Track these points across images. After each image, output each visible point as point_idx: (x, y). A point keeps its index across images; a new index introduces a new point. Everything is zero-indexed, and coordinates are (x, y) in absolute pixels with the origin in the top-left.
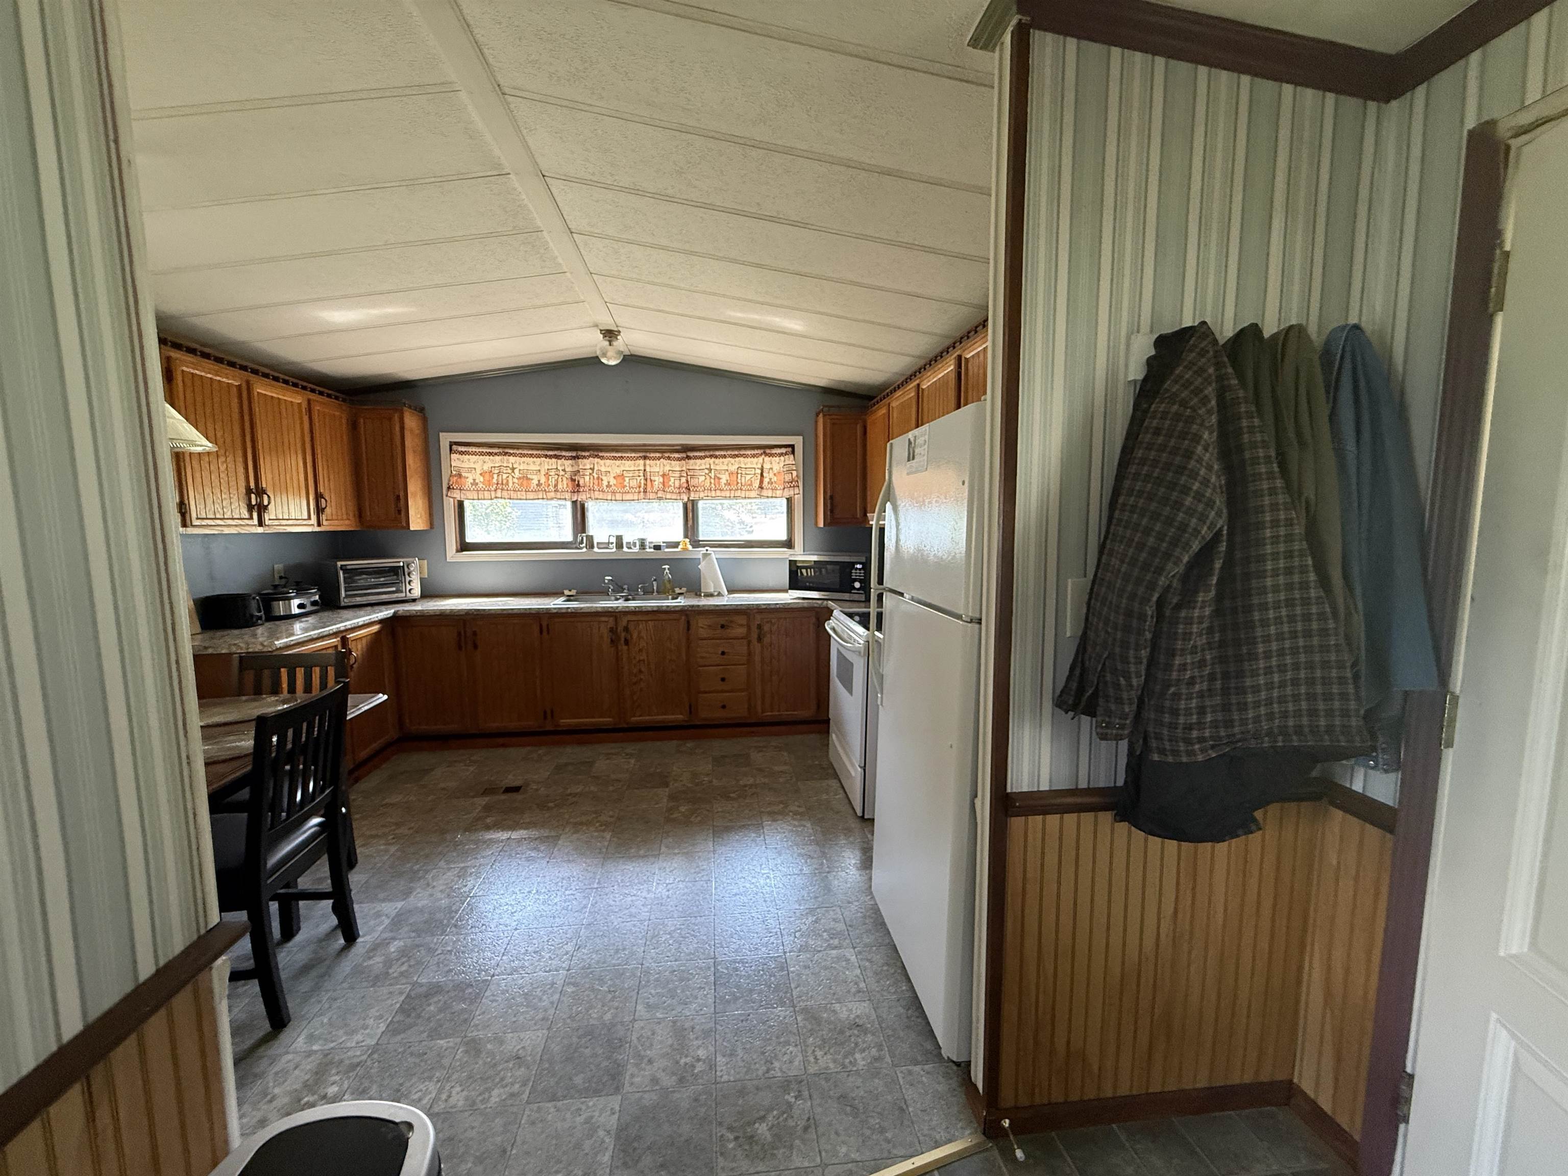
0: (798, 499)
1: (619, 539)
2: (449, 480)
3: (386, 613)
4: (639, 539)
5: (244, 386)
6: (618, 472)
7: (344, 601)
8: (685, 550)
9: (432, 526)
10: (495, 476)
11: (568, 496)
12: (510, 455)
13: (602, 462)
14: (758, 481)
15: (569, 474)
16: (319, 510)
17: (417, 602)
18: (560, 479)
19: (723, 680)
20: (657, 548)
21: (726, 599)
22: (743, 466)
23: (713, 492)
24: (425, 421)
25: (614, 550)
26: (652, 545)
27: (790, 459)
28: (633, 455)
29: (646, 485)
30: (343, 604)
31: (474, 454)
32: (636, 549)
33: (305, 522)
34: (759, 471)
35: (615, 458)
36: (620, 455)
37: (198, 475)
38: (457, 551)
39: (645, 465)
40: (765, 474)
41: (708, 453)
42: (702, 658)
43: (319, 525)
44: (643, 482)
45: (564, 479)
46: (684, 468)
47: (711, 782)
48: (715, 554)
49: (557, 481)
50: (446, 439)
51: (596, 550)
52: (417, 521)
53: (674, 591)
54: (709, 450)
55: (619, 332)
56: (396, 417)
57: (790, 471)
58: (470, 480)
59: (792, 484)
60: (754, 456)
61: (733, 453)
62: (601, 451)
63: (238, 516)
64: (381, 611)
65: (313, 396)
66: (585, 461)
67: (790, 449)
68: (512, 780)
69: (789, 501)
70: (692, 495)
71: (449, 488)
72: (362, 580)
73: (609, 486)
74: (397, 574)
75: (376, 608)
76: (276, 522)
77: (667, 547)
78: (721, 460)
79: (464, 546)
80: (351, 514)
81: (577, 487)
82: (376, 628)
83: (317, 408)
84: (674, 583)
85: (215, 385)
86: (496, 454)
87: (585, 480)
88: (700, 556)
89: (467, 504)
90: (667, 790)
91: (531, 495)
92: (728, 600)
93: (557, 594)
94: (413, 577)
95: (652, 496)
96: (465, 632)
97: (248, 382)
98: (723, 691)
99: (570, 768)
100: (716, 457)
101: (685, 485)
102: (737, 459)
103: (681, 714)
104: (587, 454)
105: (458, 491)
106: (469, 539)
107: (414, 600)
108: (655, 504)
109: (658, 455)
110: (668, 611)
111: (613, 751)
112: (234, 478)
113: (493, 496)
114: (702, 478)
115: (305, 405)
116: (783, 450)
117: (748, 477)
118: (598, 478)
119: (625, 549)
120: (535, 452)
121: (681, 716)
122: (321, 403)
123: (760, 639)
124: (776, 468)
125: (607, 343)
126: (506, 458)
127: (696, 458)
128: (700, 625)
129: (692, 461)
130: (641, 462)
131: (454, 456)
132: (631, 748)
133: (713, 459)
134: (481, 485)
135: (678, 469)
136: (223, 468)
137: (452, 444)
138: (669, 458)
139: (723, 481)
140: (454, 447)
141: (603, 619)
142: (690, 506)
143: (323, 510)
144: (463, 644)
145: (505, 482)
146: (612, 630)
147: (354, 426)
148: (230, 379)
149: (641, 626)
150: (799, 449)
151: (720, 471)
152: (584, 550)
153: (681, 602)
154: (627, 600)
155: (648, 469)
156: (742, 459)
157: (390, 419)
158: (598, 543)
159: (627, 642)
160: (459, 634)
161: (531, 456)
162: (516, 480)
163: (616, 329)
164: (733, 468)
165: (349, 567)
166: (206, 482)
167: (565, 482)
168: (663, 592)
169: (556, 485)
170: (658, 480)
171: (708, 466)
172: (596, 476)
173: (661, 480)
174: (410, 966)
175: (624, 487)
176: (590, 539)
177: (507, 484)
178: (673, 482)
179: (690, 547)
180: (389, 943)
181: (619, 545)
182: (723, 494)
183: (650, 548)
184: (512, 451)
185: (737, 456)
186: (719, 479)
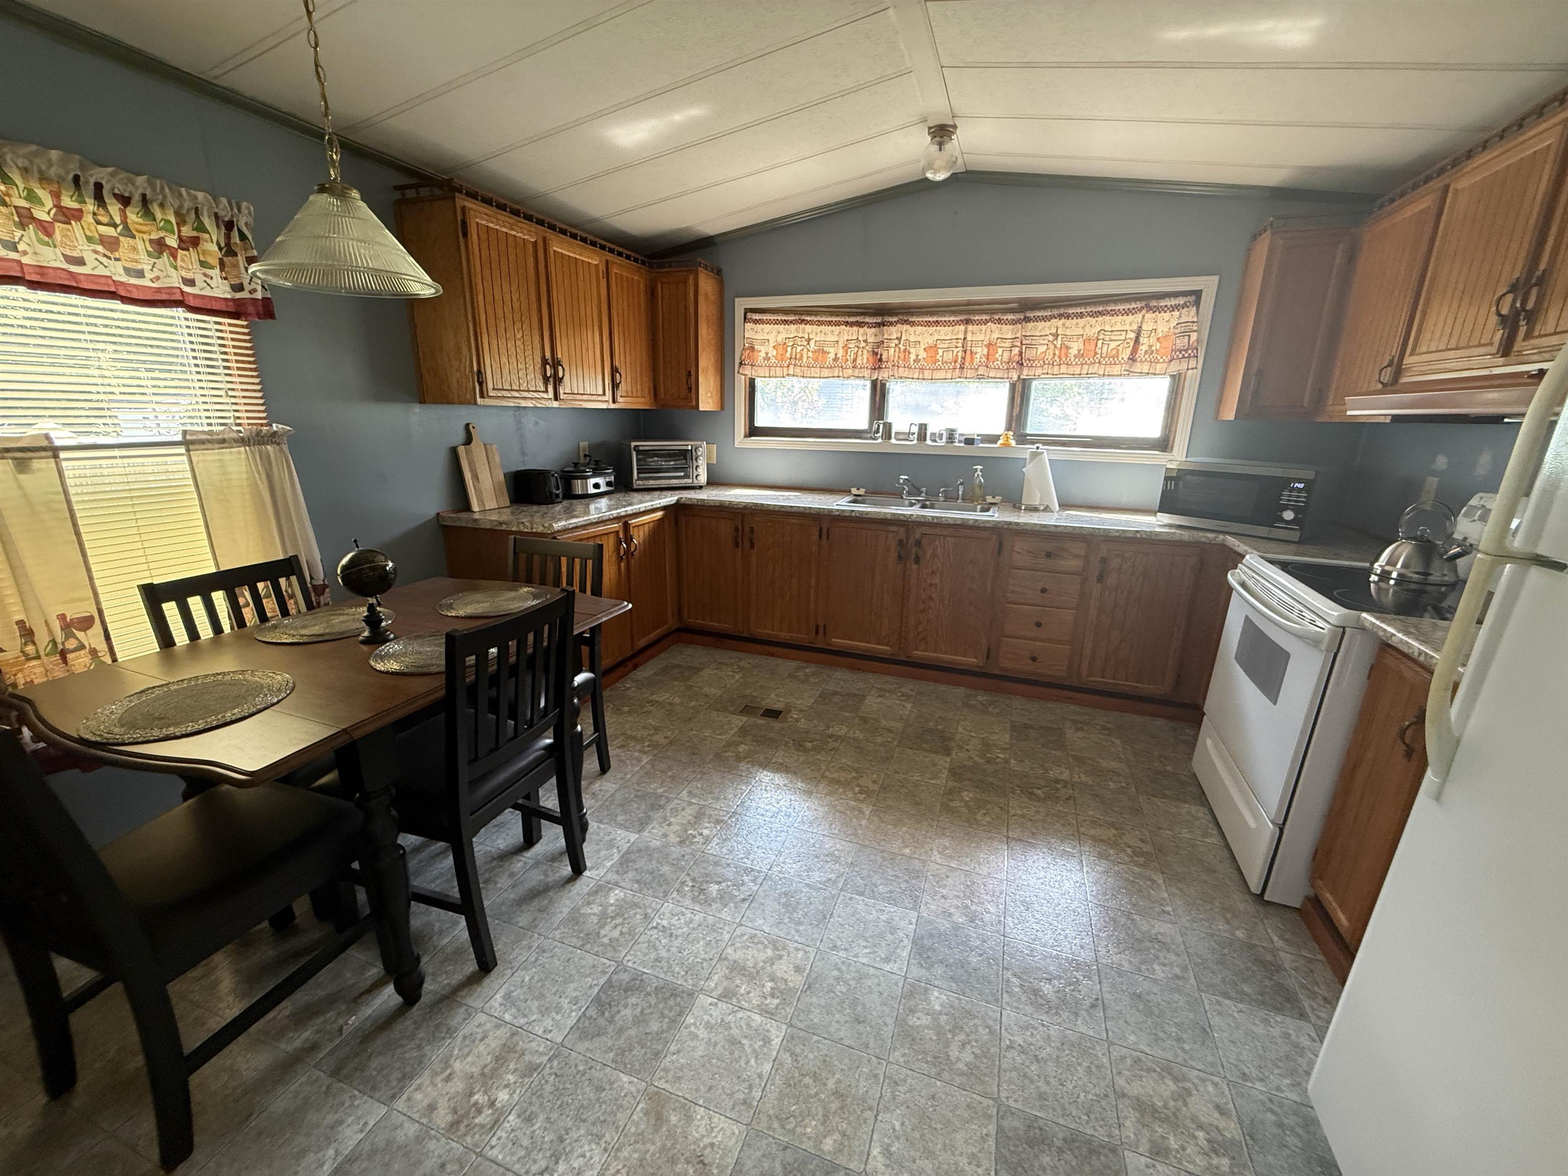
0: (1193, 378)
1: (923, 428)
2: (742, 355)
3: (669, 499)
4: (947, 430)
5: (540, 243)
6: (931, 342)
7: (637, 484)
8: (1006, 445)
9: (722, 408)
10: (789, 349)
11: (867, 373)
12: (807, 322)
13: (911, 329)
14: (1129, 351)
15: (870, 345)
16: (615, 386)
17: (703, 490)
18: (860, 353)
19: (1039, 625)
20: (969, 441)
21: (1056, 515)
22: (1108, 328)
23: (1056, 368)
24: (721, 284)
25: (915, 442)
26: (963, 438)
27: (1189, 314)
28: (952, 319)
29: (964, 358)
30: (635, 487)
31: (769, 322)
32: (942, 443)
33: (600, 398)
34: (1132, 335)
35: (928, 324)
36: (935, 319)
37: (494, 342)
38: (746, 436)
39: (966, 332)
40: (1141, 340)
41: (1056, 312)
42: (1013, 592)
43: (614, 402)
44: (960, 354)
45: (865, 352)
46: (1019, 335)
47: (1007, 762)
48: (1048, 454)
49: (856, 354)
50: (741, 304)
51: (893, 441)
52: (707, 401)
53: (985, 500)
54: (1059, 307)
55: (955, 127)
56: (691, 278)
57: (1186, 334)
58: (763, 354)
59: (1186, 353)
60: (1127, 313)
61: (1095, 309)
62: (912, 314)
63: (534, 389)
64: (666, 497)
65: (611, 257)
66: (892, 329)
67: (1192, 298)
68: (774, 701)
69: (1177, 381)
70: (1025, 372)
71: (741, 364)
72: (654, 462)
73: (917, 360)
74: (685, 458)
75: (664, 493)
76: (571, 397)
77: (982, 441)
78: (1075, 321)
79: (753, 431)
80: (646, 391)
81: (878, 362)
82: (659, 514)
83: (615, 270)
84: (987, 489)
85: (511, 240)
86: (791, 322)
87: (890, 353)
88: (1027, 456)
89: (759, 383)
90: (948, 759)
91: (826, 373)
92: (1055, 519)
93: (843, 491)
94: (700, 462)
95: (970, 373)
96: (743, 528)
97: (544, 239)
98: (1035, 639)
99: (836, 699)
100: (1068, 317)
101: (1017, 358)
102: (1100, 319)
103: (976, 658)
104: (895, 319)
105: (749, 367)
106: (759, 422)
107: (701, 487)
108: (973, 385)
109: (985, 317)
110: (976, 527)
111: (887, 687)
112: (530, 347)
113: (785, 373)
114: (1042, 349)
115: (602, 267)
116: (1181, 301)
117: (1113, 345)
118: (905, 351)
119: (929, 442)
120: (834, 319)
121: (975, 660)
122: (621, 266)
123: (1101, 579)
124: (1162, 329)
125: (936, 147)
126: (802, 326)
127: (1037, 319)
128: (1017, 549)
129: (1031, 325)
130: (962, 328)
131: (749, 326)
132: (909, 686)
133: (1063, 320)
134: (773, 360)
135: (1010, 336)
136: (519, 336)
137: (747, 311)
138: (999, 321)
139: (1073, 351)
140: (749, 315)
141: (895, 529)
142: (1019, 387)
143: (618, 386)
144: (740, 541)
145: (798, 356)
146: (900, 543)
147: (652, 293)
148: (525, 233)
149: (937, 543)
150: (1208, 301)
151: (1071, 338)
152: (880, 440)
153: (995, 516)
154: (924, 507)
155: (969, 338)
156: (1108, 318)
157: (685, 282)
158: (897, 433)
159: (917, 560)
160: (737, 529)
161: (830, 323)
162: (810, 354)
163: (951, 123)
164: (1091, 332)
165: (641, 448)
166: (503, 351)
167: (865, 357)
168: (971, 499)
169: (855, 360)
170: (981, 352)
171: (1054, 331)
172: (902, 348)
173: (985, 351)
174: (622, 933)
175: (936, 361)
176: (888, 427)
177: (801, 358)
178: (1002, 354)
179: (1013, 443)
180: (610, 889)
181: (922, 436)
182: (1071, 370)
183: (960, 442)
184: (808, 318)
185: (1101, 313)
186: (1068, 348)
